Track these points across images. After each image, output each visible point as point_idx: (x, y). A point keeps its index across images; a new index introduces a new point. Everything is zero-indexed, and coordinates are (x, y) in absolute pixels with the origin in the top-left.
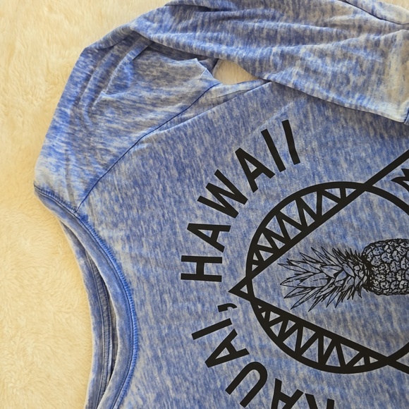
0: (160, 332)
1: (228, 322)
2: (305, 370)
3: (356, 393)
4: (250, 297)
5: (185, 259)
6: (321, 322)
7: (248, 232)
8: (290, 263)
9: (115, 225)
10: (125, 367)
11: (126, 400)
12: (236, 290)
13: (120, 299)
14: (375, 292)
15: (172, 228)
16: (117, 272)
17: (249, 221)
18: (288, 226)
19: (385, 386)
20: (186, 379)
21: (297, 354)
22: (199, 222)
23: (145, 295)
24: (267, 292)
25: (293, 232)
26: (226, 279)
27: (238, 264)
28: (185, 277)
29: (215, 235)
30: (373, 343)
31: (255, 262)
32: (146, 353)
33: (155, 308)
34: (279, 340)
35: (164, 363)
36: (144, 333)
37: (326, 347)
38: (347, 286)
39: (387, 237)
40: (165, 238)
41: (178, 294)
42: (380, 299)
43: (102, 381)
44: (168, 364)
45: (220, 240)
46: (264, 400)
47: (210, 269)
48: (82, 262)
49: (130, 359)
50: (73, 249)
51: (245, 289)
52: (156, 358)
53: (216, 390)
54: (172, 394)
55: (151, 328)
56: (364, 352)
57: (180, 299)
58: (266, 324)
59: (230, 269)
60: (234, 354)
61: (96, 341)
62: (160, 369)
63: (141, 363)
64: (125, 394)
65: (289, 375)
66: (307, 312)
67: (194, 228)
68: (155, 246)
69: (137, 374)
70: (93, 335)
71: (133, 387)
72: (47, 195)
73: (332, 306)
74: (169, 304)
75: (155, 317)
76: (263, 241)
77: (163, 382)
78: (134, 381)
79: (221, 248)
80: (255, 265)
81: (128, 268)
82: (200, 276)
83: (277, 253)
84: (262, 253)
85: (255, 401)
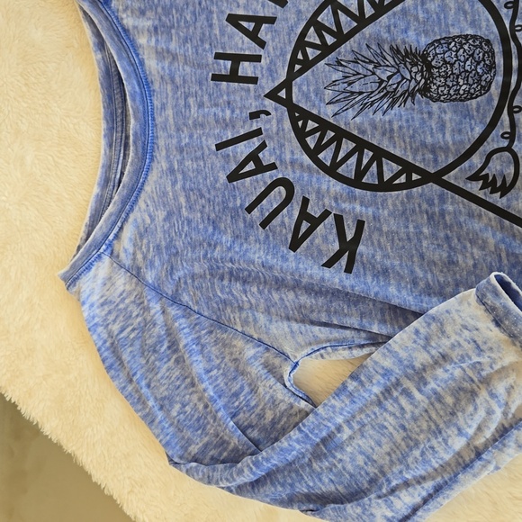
0: (180, 142)
1: (258, 132)
2: (337, 187)
3: (391, 214)
4: (288, 103)
5: (218, 56)
6: (364, 132)
7: (296, 24)
8: (339, 63)
9: (143, 13)
10: (135, 178)
11: (132, 217)
12: (272, 95)
13: (138, 98)
14: (431, 98)
15: (209, 19)
16: (138, 68)
17: (299, 12)
18: (343, 17)
19: (425, 206)
20: (202, 196)
22: (241, 12)
23: (167, 98)
24: (307, 97)
26: (262, 82)
27: (279, 64)
28: (216, 78)
29: (257, 29)
30: (419, 157)
31: (299, 62)
32: (161, 164)
33: (177, 113)
34: (313, 154)
35: (180, 177)
36: (161, 142)
37: (365, 161)
38: (400, 90)
39: (455, 32)
40: (199, 31)
41: (206, 98)
43: (107, 195)
44: (184, 178)
45: (262, 35)
46: (286, 220)
47: (246, 69)
48: (100, 56)
49: (142, 170)
50: (91, 40)
51: (283, 94)
52: (171, 171)
53: (235, 209)
54: (185, 213)
55: (170, 136)
57: (207, 104)
58: (301, 135)
59: (269, 70)
60: (261, 168)
61: (105, 151)
62: (174, 183)
63: (153, 177)
64: (132, 209)
65: (318, 192)
66: (351, 120)
67: (234, 20)
68: (186, 40)
69: (147, 188)
70: (103, 143)
71: (141, 203)
73: (379, 114)
74: (194, 110)
75: (176, 124)
76: (312, 37)
77: (176, 198)
78: (143, 195)
79: (262, 44)
81: (152, 64)
82: (233, 77)
83: (326, 50)
84: (309, 50)
85: (276, 221)
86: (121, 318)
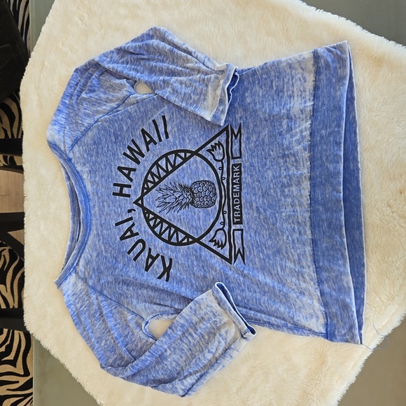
0: (101, 222)
1: (131, 219)
2: (162, 243)
3: (182, 256)
4: (142, 206)
5: (115, 185)
6: (171, 220)
7: (144, 172)
8: (160, 189)
9: (85, 165)
10: (83, 238)
11: (83, 255)
12: (136, 202)
13: (83, 203)
14: (194, 206)
15: (110, 168)
16: (83, 188)
17: (145, 167)
18: (161, 171)
19: (194, 253)
20: (110, 246)
21: (159, 236)
22: (123, 166)
23: (95, 202)
24: (149, 204)
25: (163, 174)
26: (132, 196)
27: (138, 189)
28: (114, 194)
29: (129, 173)
30: (191, 232)
31: (146, 188)
32: (94, 232)
33: (100, 209)
34: (152, 229)
35: (101, 238)
36: (94, 222)
37: (172, 232)
38: (183, 202)
39: (201, 179)
40: (107, 173)
41: (111, 203)
42: (196, 209)
43: (73, 246)
44: (103, 238)
45: (131, 176)
46: (143, 257)
47: (126, 190)
48: (68, 183)
49: (86, 235)
50: (64, 176)
51: (140, 202)
52: (98, 235)
53: (123, 252)
54: (104, 254)
55: (97, 219)
56: (188, 236)
57: (111, 205)
58: (148, 220)
59: (134, 191)
60: (133, 235)
61: (72, 225)
62: (99, 241)
63: (91, 237)
64: (83, 252)
65: (154, 246)
66: (166, 215)
67: (120, 169)
68: (102, 177)
69: (89, 243)
70: (71, 222)
71: (86, 249)
72: (53, 146)
73: (176, 212)
74: (106, 208)
75: (99, 214)
76: (150, 178)
77: (100, 247)
78: (87, 246)
79: (131, 180)
80: (146, 190)
81: (89, 187)
82: (121, 194)
83: (155, 184)
84: (149, 184)
85: (139, 258)
86: (81, 301)
